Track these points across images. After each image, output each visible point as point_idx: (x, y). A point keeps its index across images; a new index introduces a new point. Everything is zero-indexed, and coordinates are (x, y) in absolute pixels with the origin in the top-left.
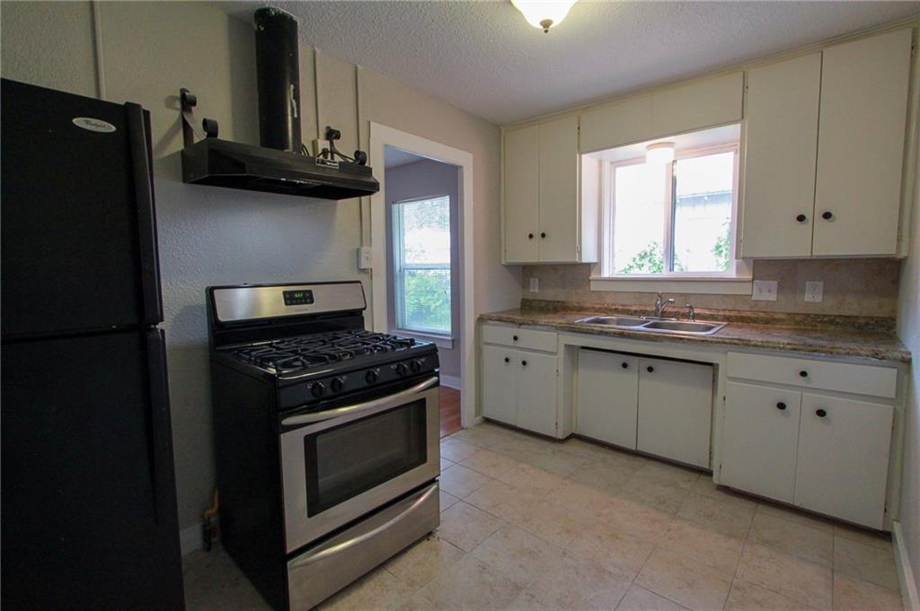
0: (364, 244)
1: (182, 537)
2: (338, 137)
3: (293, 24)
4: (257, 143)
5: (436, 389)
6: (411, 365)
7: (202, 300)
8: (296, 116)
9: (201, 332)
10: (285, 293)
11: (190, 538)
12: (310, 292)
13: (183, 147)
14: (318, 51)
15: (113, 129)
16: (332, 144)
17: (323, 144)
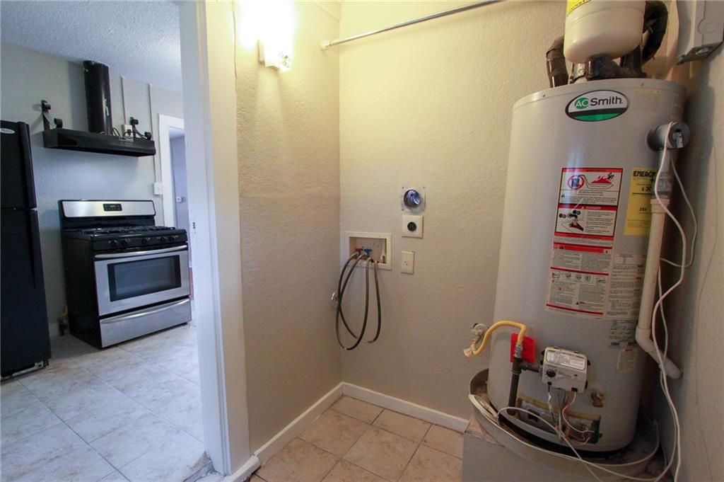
0: (157, 180)
1: (50, 328)
2: (137, 123)
3: (106, 69)
4: (87, 131)
5: (186, 251)
6: (170, 239)
7: (56, 207)
8: (108, 114)
9: (56, 224)
10: (104, 205)
11: (53, 329)
12: (120, 205)
13: (43, 130)
14: (124, 77)
15: (14, 132)
16: (134, 127)
17: (128, 127)
